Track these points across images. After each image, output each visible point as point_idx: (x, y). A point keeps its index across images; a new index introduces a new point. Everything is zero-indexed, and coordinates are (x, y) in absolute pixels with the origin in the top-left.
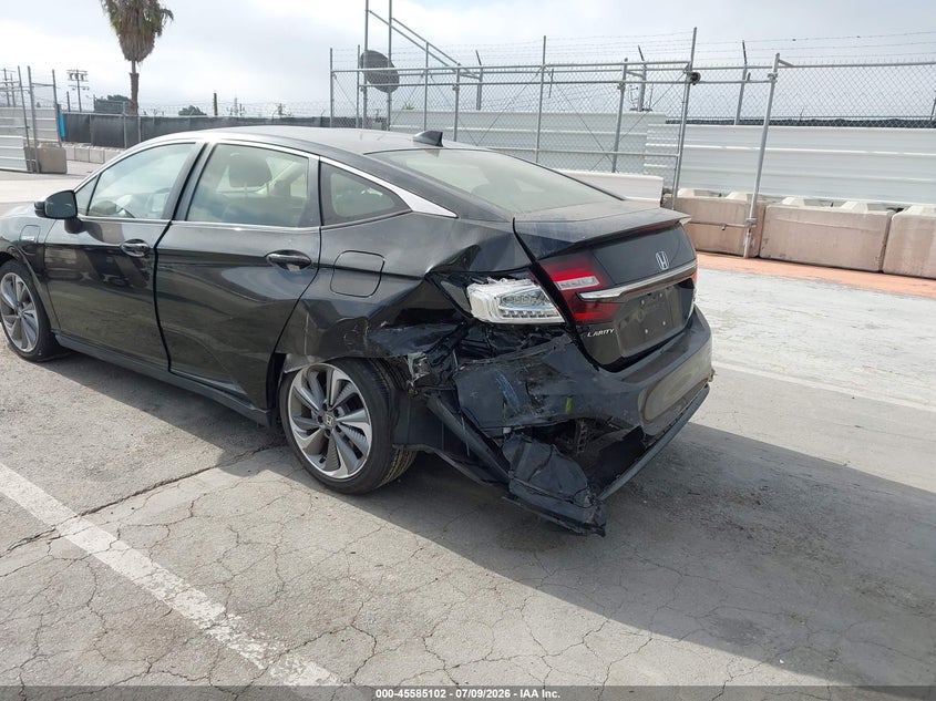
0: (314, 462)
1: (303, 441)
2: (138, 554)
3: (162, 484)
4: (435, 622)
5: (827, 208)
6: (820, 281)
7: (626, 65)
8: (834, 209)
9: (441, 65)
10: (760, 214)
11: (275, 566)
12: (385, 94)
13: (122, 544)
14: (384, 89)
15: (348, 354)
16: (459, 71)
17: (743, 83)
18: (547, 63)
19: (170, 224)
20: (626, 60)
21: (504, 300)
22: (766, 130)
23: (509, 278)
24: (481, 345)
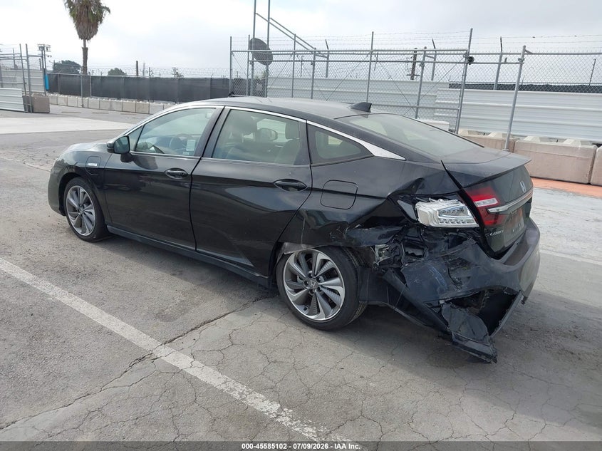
0: (300, 310)
1: (293, 297)
2: (211, 370)
3: (204, 323)
4: (411, 413)
5: (554, 143)
6: (554, 190)
7: (425, 51)
8: (559, 144)
9: (304, 49)
10: (512, 146)
11: (298, 377)
12: (265, 66)
13: (196, 363)
14: (264, 63)
15: (331, 244)
16: (315, 53)
17: (500, 64)
18: (374, 49)
19: (200, 159)
20: (425, 48)
21: (442, 212)
22: (516, 93)
23: (444, 199)
24: (416, 239)
